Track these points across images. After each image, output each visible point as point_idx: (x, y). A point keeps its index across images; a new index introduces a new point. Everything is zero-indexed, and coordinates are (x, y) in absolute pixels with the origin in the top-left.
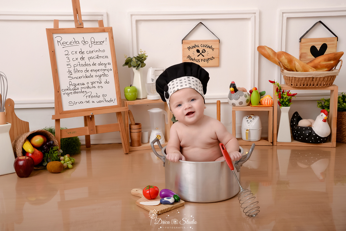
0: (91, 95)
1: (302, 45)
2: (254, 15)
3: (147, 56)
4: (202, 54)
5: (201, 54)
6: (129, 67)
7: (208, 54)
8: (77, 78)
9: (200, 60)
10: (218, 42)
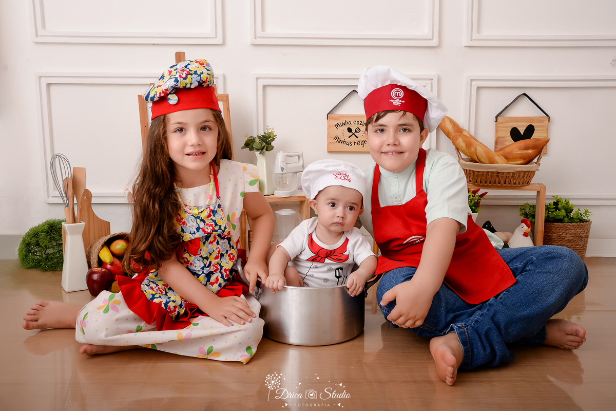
1: (499, 125)
2: (430, 82)
3: (276, 135)
4: (356, 134)
5: (353, 134)
6: (250, 150)
9: (353, 143)
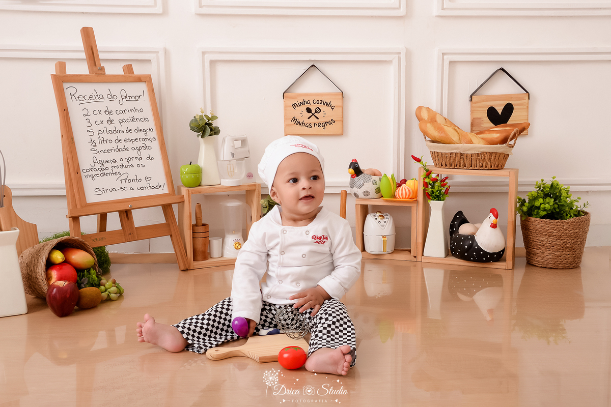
0: (128, 179)
1: (474, 105)
2: (397, 56)
4: (316, 114)
5: (313, 114)
7: (324, 115)
8: (104, 152)
9: (313, 125)
10: (341, 97)
